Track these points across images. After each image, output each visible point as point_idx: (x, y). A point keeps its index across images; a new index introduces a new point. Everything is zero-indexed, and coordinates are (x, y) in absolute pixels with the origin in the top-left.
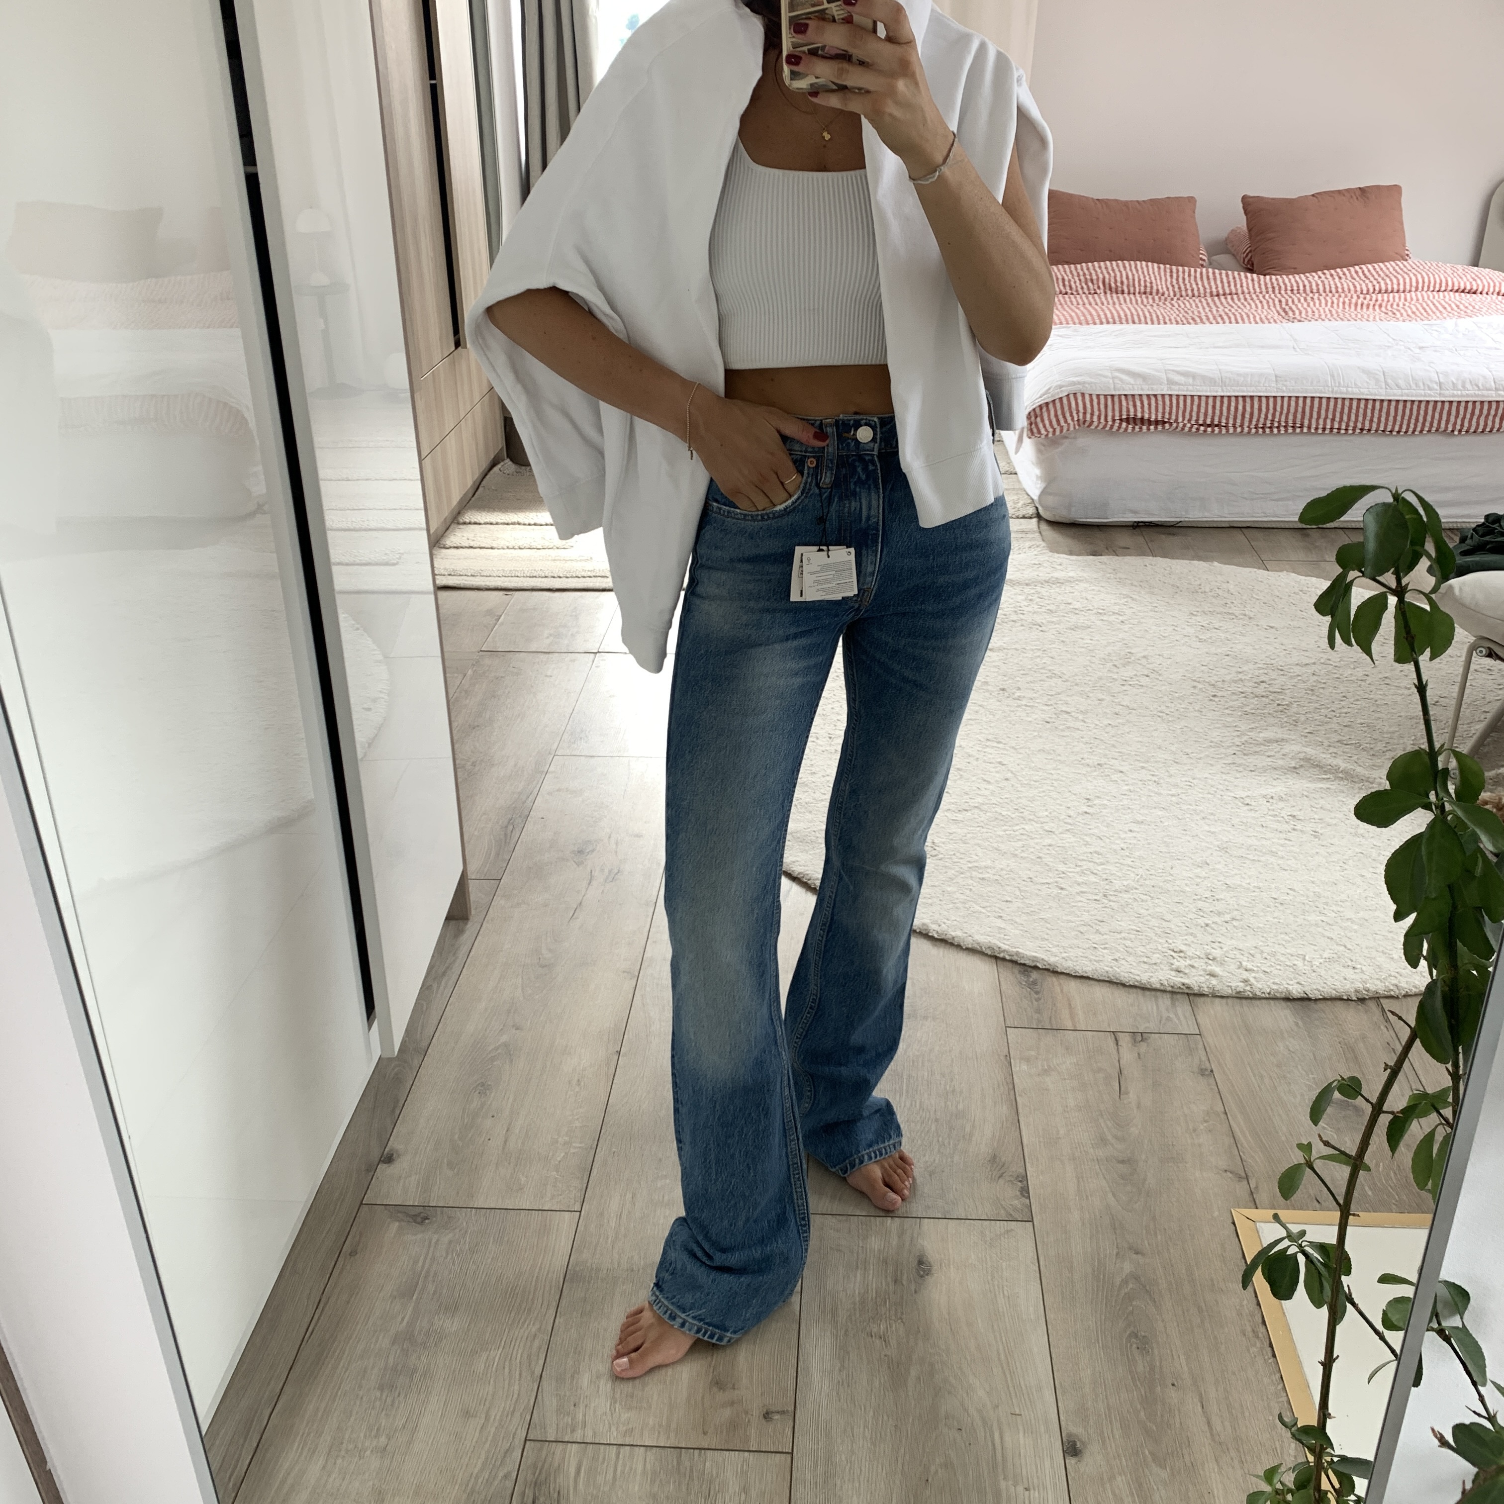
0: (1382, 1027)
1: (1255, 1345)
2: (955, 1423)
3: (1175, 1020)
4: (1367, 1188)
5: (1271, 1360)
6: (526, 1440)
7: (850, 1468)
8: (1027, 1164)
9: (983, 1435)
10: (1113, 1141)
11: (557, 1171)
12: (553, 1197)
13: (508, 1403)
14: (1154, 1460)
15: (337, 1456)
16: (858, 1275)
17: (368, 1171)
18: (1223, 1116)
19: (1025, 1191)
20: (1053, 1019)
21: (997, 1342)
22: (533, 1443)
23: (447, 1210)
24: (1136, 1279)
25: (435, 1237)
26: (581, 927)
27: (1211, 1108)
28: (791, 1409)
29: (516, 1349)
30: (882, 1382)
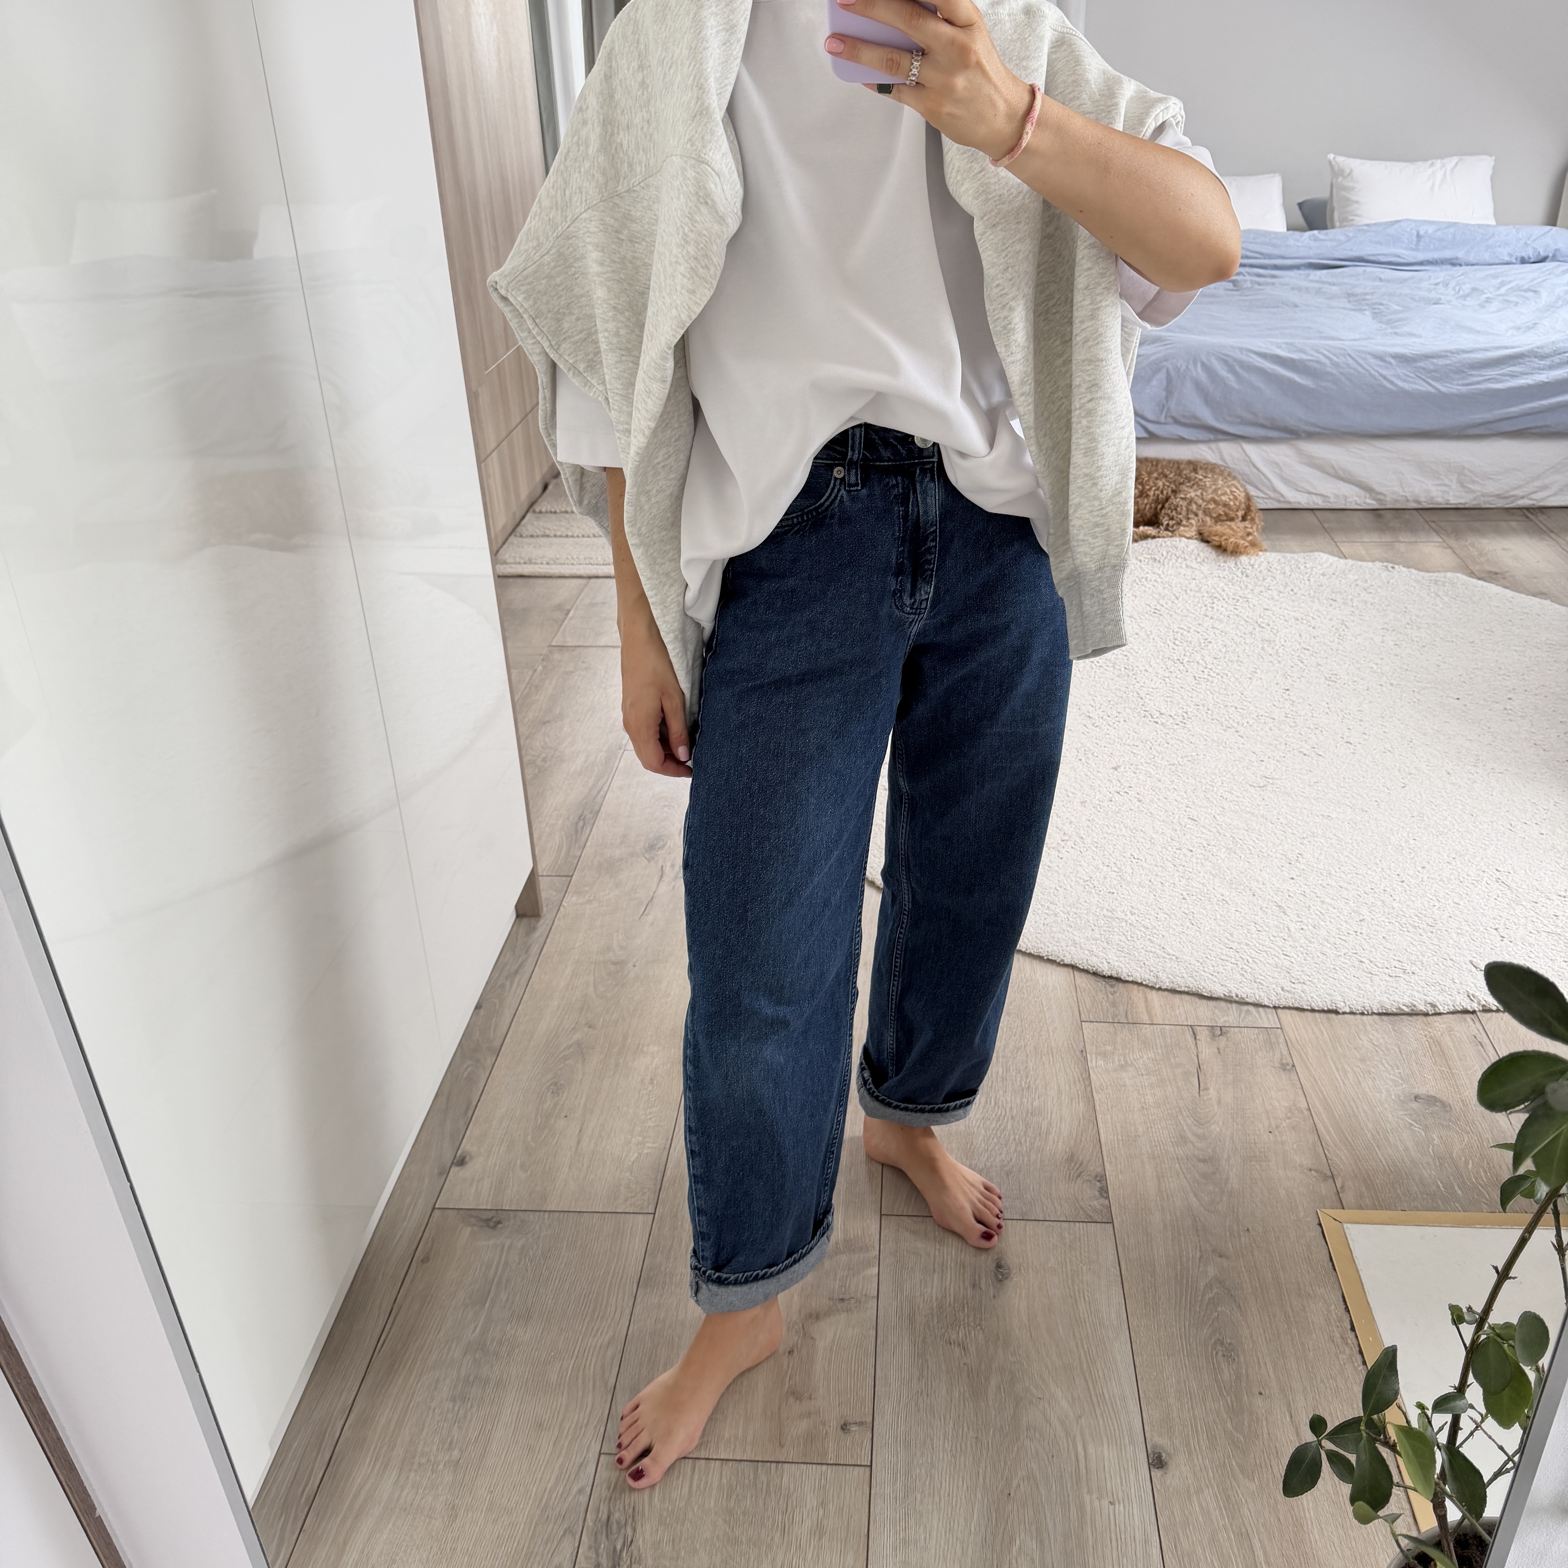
1: (1344, 1353)
2: (1037, 1435)
3: (1255, 1013)
4: (1456, 1188)
5: (1361, 1367)
6: (600, 1454)
7: (930, 1482)
8: (1107, 1165)
9: (1065, 1445)
10: (1193, 1139)
11: (631, 1173)
12: (626, 1201)
13: (582, 1415)
14: (1242, 1472)
15: (410, 1471)
16: (936, 1278)
17: (440, 1174)
18: (1306, 1113)
19: (1104, 1192)
20: (1130, 1014)
21: (1078, 1348)
22: (607, 1457)
23: (520, 1213)
24: (1220, 1283)
25: (508, 1242)
26: (652, 924)
27: (1294, 1105)
28: (869, 1420)
29: (589, 1358)
30: (962, 1391)
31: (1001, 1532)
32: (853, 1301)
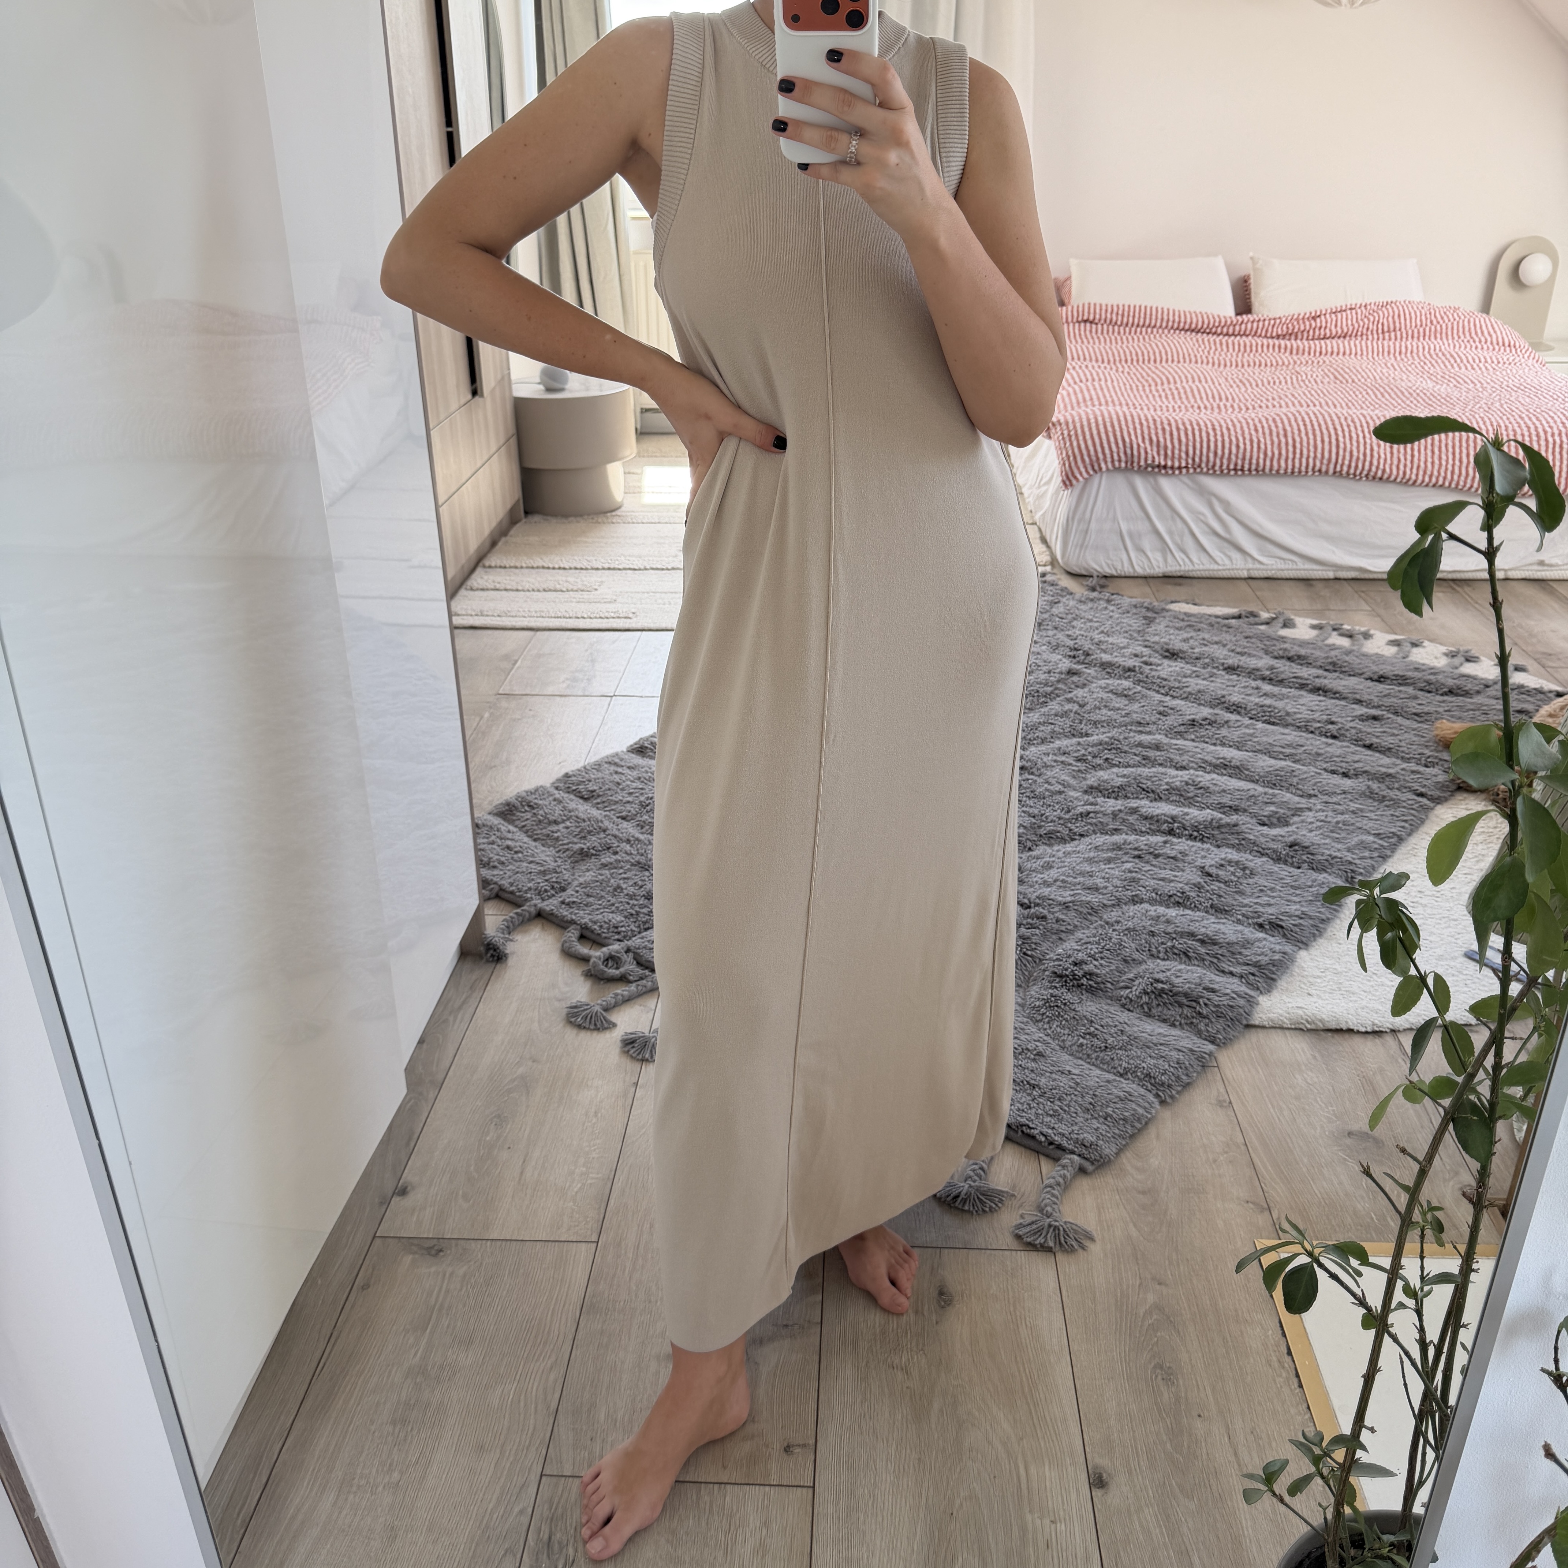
0: (1400, 1060)
1: (1281, 1376)
2: (979, 1456)
4: (1388, 1219)
5: (1298, 1390)
6: (541, 1476)
7: (873, 1502)
9: (1007, 1466)
10: (1133, 1172)
11: (575, 1202)
12: (569, 1229)
13: (523, 1437)
14: (1181, 1491)
15: (349, 1492)
17: (382, 1203)
18: (1243, 1148)
21: (1019, 1371)
22: (549, 1478)
23: (462, 1242)
24: (1159, 1310)
25: (450, 1269)
27: (1231, 1139)
28: (812, 1442)
29: (532, 1381)
30: (905, 1414)
31: (943, 1550)
32: (796, 1327)
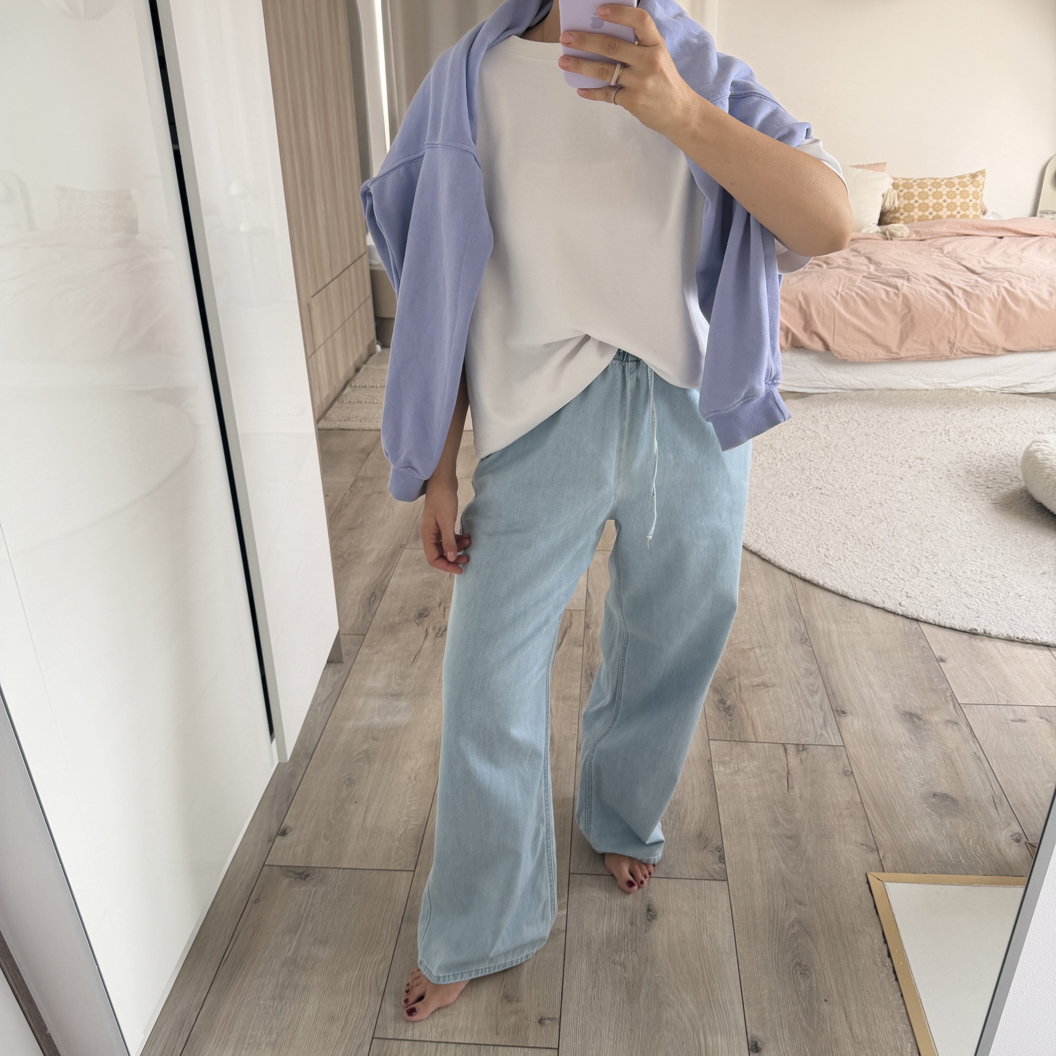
0: (971, 742)
1: (883, 972)
2: (673, 1028)
3: (826, 735)
4: (961, 858)
5: (895, 983)
6: (373, 1038)
8: (724, 840)
9: (692, 1035)
10: (783, 822)
11: (400, 842)
12: (395, 862)
13: (361, 1010)
15: (242, 1048)
16: (606, 918)
17: (269, 841)
18: (860, 805)
19: (722, 859)
20: (741, 734)
21: (702, 966)
22: (378, 1040)
23: (323, 869)
24: (799, 923)
25: (314, 889)
26: (419, 669)
27: (852, 799)
28: (558, 1016)
29: (368, 970)
30: (622, 997)
